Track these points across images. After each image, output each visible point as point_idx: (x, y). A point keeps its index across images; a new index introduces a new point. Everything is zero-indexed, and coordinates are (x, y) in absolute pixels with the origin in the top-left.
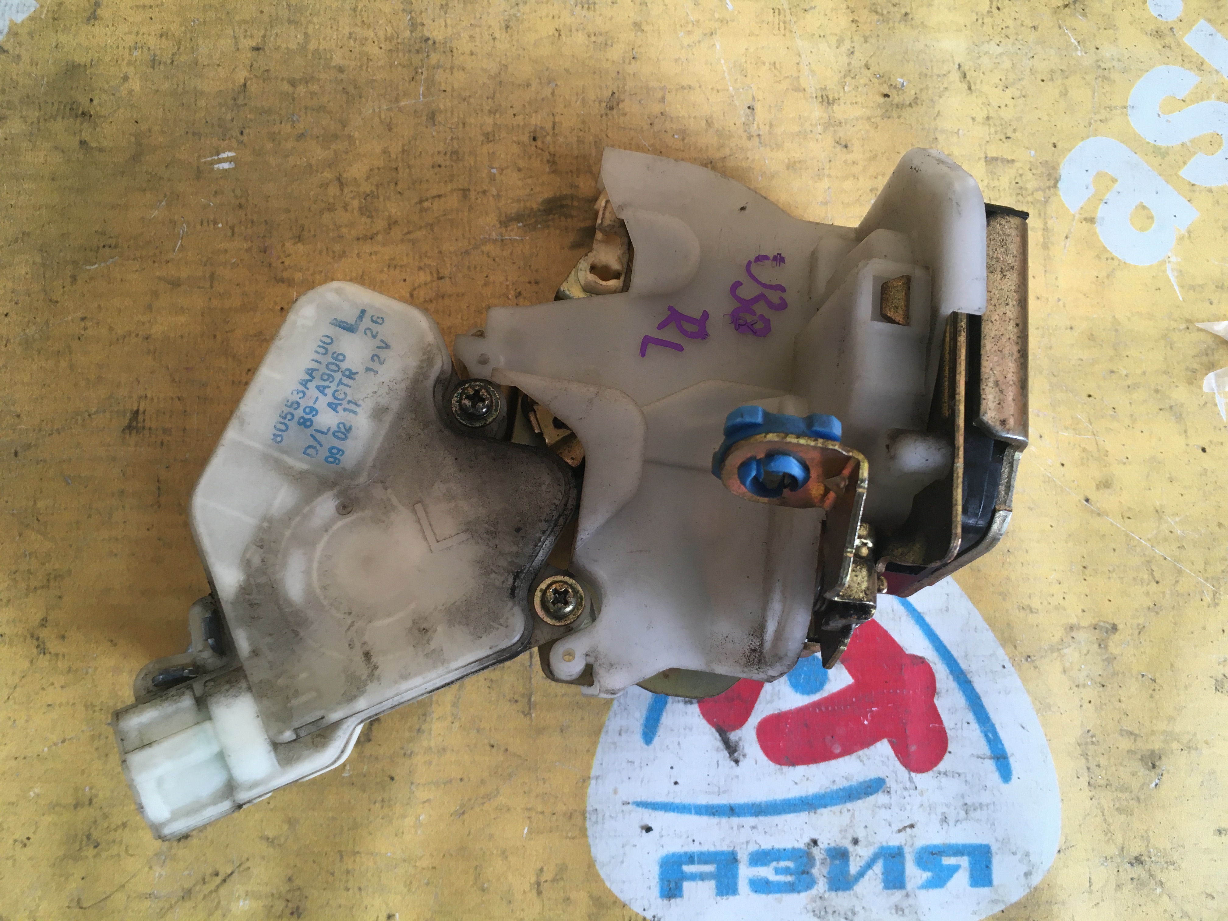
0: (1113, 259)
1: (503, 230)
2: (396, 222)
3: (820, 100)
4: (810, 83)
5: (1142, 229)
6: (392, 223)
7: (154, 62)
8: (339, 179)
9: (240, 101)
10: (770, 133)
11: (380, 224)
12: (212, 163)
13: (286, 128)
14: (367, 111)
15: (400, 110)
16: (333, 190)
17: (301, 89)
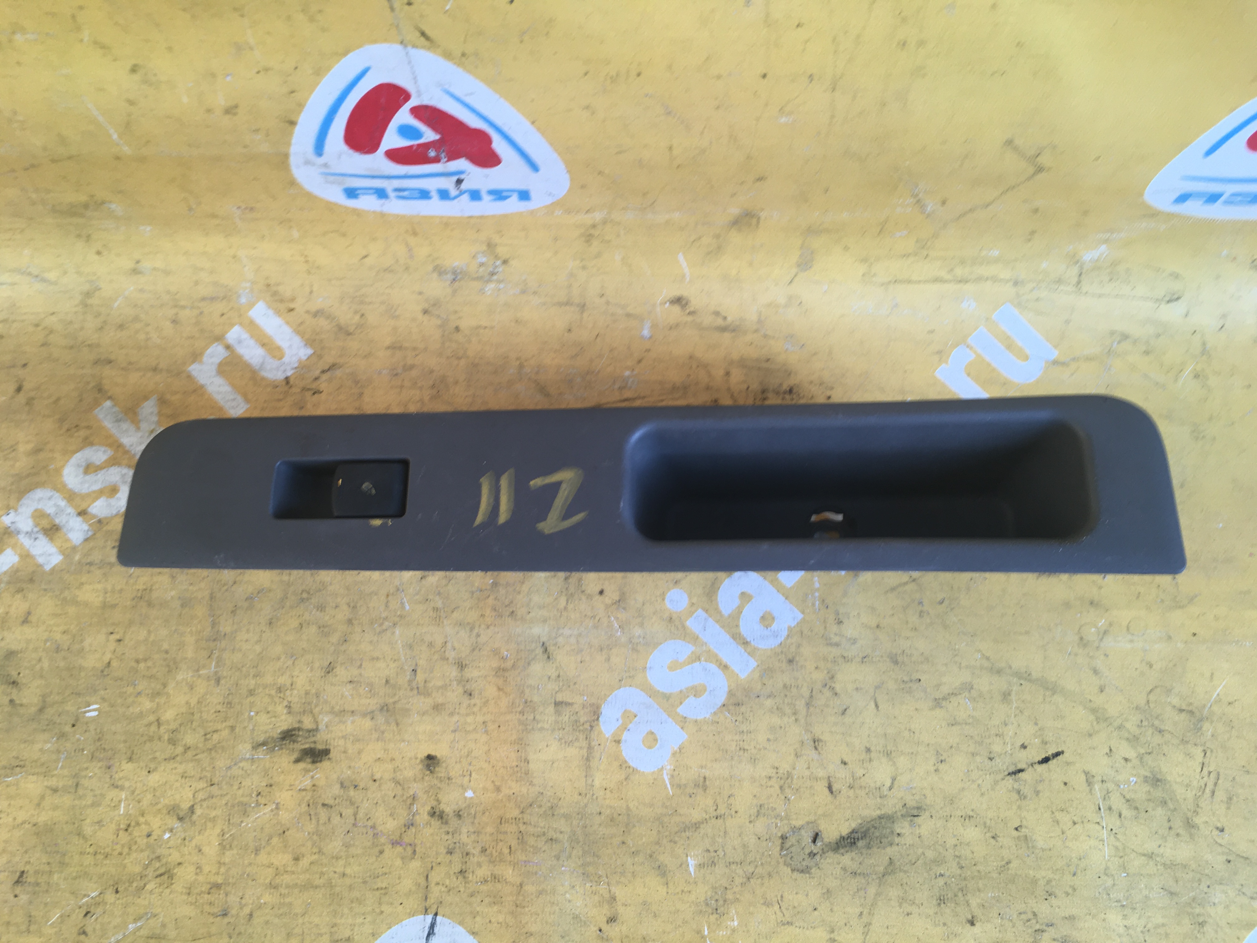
0: (629, 767)
1: (254, 752)
2: (189, 748)
3: (457, 666)
4: (451, 655)
5: (650, 747)
6: (187, 749)
7: (58, 649)
8: (158, 720)
9: (105, 673)
10: (425, 687)
11: (180, 749)
12: (85, 712)
13: (130, 690)
14: (180, 677)
15: (199, 676)
16: (153, 728)
17: (142, 665)
